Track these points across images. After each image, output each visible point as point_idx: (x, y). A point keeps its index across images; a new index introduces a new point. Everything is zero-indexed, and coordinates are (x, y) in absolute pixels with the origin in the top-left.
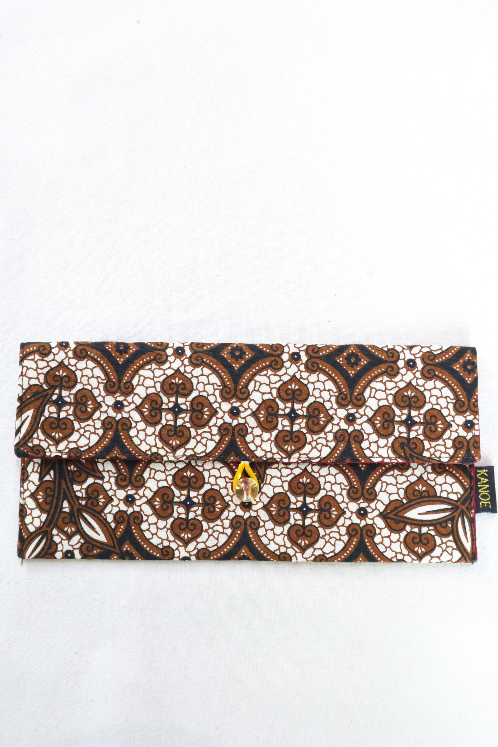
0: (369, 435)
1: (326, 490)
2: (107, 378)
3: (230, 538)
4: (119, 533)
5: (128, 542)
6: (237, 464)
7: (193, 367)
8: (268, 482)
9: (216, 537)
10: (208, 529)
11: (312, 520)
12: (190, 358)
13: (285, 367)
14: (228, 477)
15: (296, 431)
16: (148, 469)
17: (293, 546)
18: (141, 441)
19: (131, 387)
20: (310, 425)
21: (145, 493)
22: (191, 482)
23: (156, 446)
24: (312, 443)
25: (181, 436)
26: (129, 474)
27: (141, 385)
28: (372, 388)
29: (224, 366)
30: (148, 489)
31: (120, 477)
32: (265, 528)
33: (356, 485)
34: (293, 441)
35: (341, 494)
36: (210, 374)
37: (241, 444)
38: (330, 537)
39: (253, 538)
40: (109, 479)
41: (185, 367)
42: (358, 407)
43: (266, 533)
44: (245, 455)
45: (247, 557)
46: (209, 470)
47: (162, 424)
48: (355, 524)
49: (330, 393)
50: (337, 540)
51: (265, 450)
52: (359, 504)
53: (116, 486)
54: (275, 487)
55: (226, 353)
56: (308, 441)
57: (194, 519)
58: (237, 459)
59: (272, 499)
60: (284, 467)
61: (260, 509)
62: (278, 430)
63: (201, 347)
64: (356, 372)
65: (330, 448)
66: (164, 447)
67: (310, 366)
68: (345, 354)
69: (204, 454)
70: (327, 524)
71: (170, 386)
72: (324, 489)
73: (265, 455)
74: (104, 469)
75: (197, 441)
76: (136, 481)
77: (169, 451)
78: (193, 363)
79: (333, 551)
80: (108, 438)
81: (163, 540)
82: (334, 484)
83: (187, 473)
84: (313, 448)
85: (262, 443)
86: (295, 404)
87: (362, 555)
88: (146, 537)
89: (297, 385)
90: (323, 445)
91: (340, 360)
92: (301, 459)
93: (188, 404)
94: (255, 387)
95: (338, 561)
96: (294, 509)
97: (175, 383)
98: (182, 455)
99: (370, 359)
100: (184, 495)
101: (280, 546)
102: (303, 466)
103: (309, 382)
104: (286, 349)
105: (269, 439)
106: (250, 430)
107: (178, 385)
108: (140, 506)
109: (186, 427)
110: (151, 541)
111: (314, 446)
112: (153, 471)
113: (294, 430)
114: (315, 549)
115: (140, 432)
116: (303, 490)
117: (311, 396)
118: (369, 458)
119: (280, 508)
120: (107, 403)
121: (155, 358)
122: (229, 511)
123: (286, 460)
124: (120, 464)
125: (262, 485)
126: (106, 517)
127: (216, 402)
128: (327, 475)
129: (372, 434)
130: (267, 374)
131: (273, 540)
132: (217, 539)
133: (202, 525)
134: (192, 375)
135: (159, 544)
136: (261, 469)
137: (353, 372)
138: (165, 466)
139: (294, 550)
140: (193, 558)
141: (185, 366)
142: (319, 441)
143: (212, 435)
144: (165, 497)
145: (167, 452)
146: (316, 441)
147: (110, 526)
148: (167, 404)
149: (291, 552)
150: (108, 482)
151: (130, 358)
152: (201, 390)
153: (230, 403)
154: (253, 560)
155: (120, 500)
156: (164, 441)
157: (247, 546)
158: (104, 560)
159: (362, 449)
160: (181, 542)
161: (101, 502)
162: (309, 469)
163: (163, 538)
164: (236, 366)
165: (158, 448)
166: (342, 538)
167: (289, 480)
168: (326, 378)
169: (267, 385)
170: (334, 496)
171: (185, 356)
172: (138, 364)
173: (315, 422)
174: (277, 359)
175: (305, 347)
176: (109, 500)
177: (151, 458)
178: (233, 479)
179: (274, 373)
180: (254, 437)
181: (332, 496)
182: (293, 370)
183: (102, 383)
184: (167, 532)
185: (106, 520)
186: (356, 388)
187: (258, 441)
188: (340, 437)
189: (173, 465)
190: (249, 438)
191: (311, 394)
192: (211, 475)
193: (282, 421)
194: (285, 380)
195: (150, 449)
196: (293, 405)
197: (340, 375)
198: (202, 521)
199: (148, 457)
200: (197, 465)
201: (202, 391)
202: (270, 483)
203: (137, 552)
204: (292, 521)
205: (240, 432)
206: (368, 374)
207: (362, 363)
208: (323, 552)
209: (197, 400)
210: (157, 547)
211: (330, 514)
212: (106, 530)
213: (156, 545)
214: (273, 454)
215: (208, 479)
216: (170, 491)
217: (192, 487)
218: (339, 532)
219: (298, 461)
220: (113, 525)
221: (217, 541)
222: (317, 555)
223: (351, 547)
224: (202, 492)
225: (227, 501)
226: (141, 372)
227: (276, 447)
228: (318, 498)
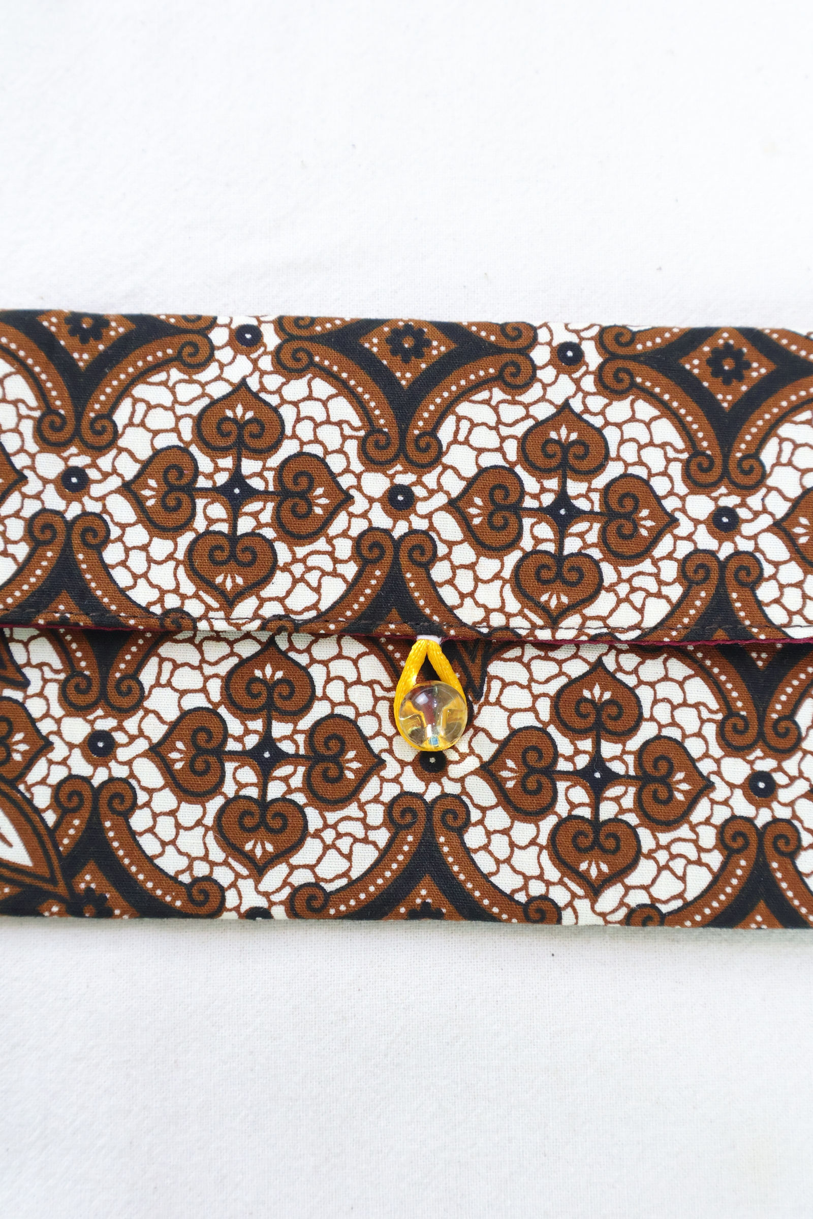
0: (777, 565)
1: (658, 723)
2: (43, 405)
3: (385, 854)
4: (66, 841)
5: (91, 865)
6: (406, 643)
7: (283, 376)
8: (492, 699)
9: (346, 851)
10: (322, 830)
11: (620, 805)
12: (277, 354)
13: (540, 381)
14: (379, 683)
15: (572, 555)
16: (154, 661)
17: (566, 880)
18: (135, 577)
19: (110, 429)
20: (613, 539)
21: (143, 726)
22: (276, 695)
23: (176, 591)
24: (617, 588)
25: (250, 564)
26: (100, 673)
27: (138, 426)
28: (782, 440)
29: (369, 373)
30: (151, 716)
31: (74, 681)
32: (485, 828)
33: (743, 709)
34: (565, 582)
35: (699, 735)
36: (331, 397)
37: (416, 589)
38: (670, 854)
39: (449, 854)
40: (43, 688)
41: (261, 377)
42: (746, 490)
43: (489, 842)
44: (428, 619)
45: (433, 908)
46: (325, 663)
47: (195, 530)
48: (742, 818)
49: (665, 454)
50: (689, 862)
51: (485, 607)
52: (751, 763)
53: (61, 705)
54: (512, 712)
55: (375, 341)
56: (606, 583)
57: (283, 799)
58: (407, 628)
59: (504, 745)
60: (538, 657)
61: (472, 773)
62: (522, 549)
63: (307, 327)
64: (738, 397)
65: (669, 600)
66: (201, 593)
67: (609, 380)
68: (706, 349)
69: (313, 614)
70: (662, 818)
71: (219, 428)
72: (652, 719)
73: (486, 619)
74: (29, 659)
75: (293, 577)
76: (120, 693)
77: (215, 605)
78: (284, 367)
79: (680, 896)
80: (41, 567)
81: (192, 860)
82: (680, 705)
83: (263, 670)
84: (620, 601)
85: (476, 587)
86: (570, 483)
87: (762, 905)
88: (143, 852)
89: (574, 431)
90: (649, 594)
91: (694, 365)
92: (587, 631)
93: (270, 475)
94: (456, 433)
95: (695, 924)
96: (568, 773)
97: (234, 420)
98: (250, 615)
99: (775, 362)
100: (256, 732)
101: (527, 878)
102: (591, 654)
103: (607, 423)
104: (543, 335)
105: (497, 576)
106: (442, 550)
107: (241, 425)
108: (129, 763)
109: (264, 538)
110: (158, 862)
111: (622, 595)
112: (167, 666)
113: (566, 553)
114: (628, 889)
115: (132, 553)
116: (592, 719)
117: (613, 460)
118: (779, 628)
119: (527, 771)
120: (40, 471)
121: (180, 353)
122: (383, 780)
123: (544, 635)
124: (74, 646)
125: (476, 708)
126: (32, 794)
127: (347, 470)
128: (659, 681)
129: (785, 562)
130: (491, 398)
131: (508, 861)
132: (348, 857)
133: (304, 816)
134: (281, 397)
135: (183, 872)
136: (473, 661)
137: (729, 398)
138: (202, 652)
139: (568, 889)
140: (279, 912)
141: (263, 373)
142: (637, 582)
143: (336, 561)
144: (202, 737)
145: (209, 608)
146: (629, 581)
147: (43, 820)
148: (210, 476)
149: (559, 896)
150: (41, 695)
151: (110, 352)
152: (305, 440)
153: (387, 476)
154: (450, 917)
155: (71, 746)
156: (202, 578)
157: (433, 878)
158: (22, 918)
159: (760, 604)
160: (245, 866)
161: (18, 751)
162: (610, 662)
163: (194, 855)
164: (405, 377)
165: (183, 597)
166: (705, 857)
167: (552, 693)
168: (656, 413)
169: (490, 428)
170: (679, 739)
171: (262, 349)
172: (131, 370)
173: (626, 532)
174: (520, 359)
175: (594, 331)
176: (42, 746)
177: (162, 625)
178: (393, 689)
179: (509, 398)
180: (454, 568)
181: (675, 740)
182: (562, 390)
183: (28, 417)
184: (205, 836)
185: (30, 802)
186: (738, 440)
187: (465, 581)
188: (696, 572)
189: (224, 649)
190: (440, 572)
191: (613, 454)
192: (332, 675)
193: (532, 526)
194: (541, 417)
195: (161, 600)
196: (563, 485)
197: (694, 405)
198: (306, 805)
199: (153, 621)
200: (292, 648)
201: (310, 442)
202: (498, 703)
203: (117, 894)
204: (562, 808)
205: (416, 555)
206: (771, 401)
207: (755, 374)
208: (651, 896)
209: (294, 466)
210: (174, 879)
211: (670, 789)
212: (30, 831)
213: (172, 873)
214: (509, 616)
215: (325, 687)
216: (216, 720)
217: (277, 709)
218: (695, 842)
219: (578, 636)
220: (50, 818)
221: (347, 865)
222: (633, 904)
223: (731, 885)
224: (306, 723)
225: (376, 751)
226: (139, 391)
227: (516, 596)
228: (634, 744)
